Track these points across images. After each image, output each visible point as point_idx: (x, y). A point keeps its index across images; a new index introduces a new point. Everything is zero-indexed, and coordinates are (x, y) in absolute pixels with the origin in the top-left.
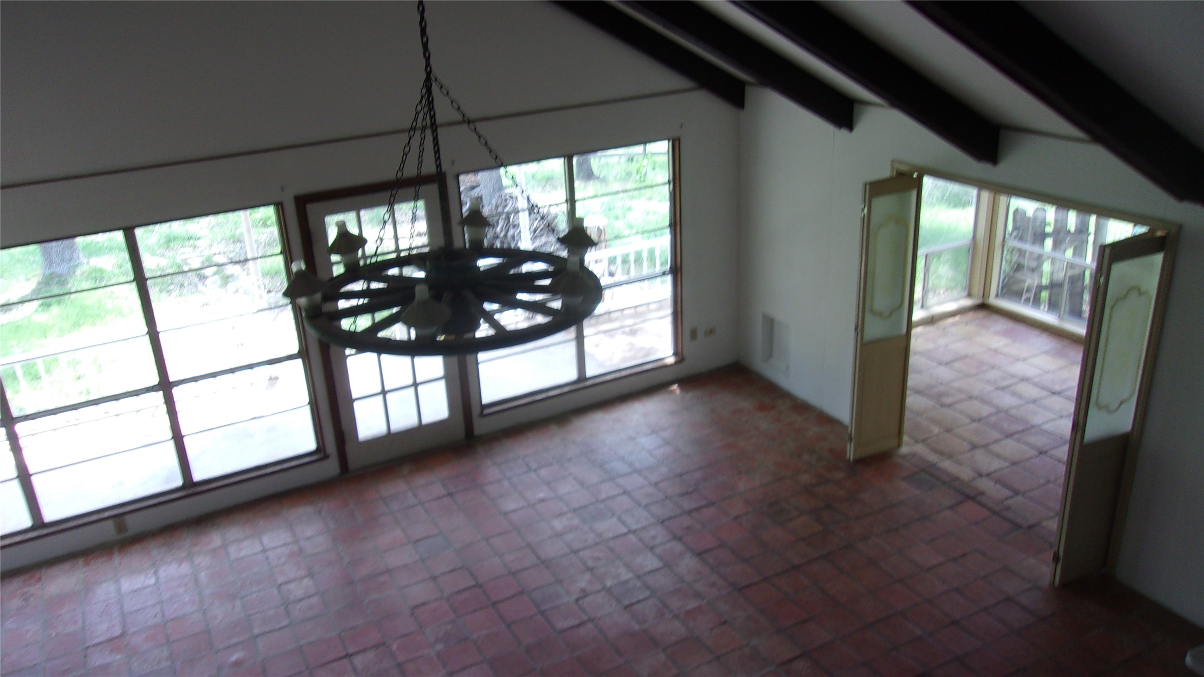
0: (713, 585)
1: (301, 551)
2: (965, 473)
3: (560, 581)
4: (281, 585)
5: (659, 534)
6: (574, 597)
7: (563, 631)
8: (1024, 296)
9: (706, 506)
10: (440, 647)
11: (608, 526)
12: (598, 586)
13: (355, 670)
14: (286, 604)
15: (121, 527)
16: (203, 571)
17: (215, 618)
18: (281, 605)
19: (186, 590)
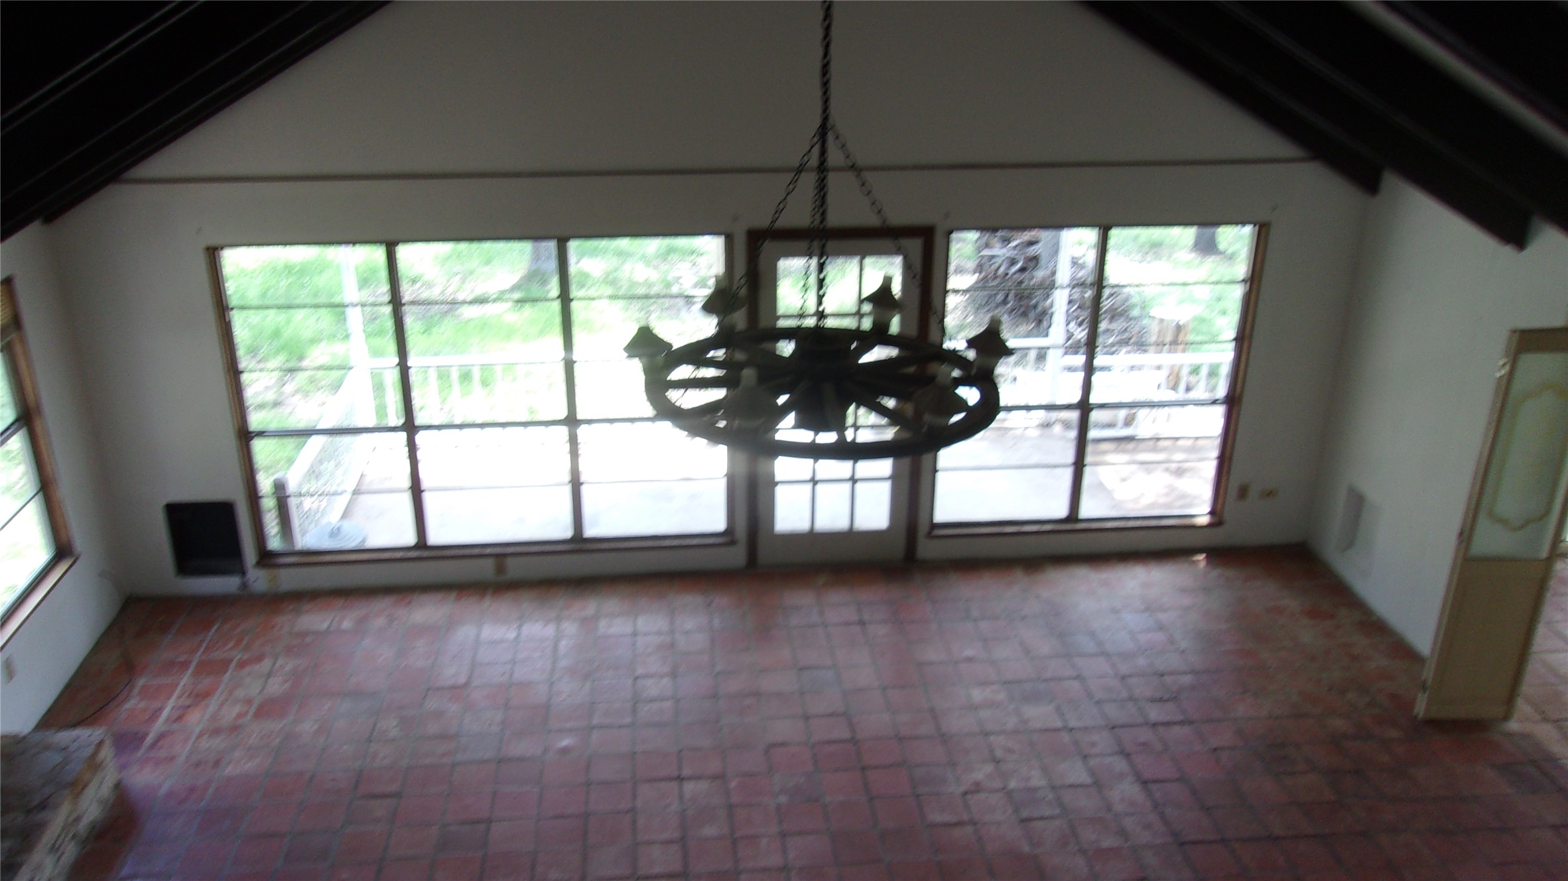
0: (1148, 826)
1: (672, 645)
3: (953, 765)
4: (638, 677)
5: (1102, 741)
6: (961, 789)
7: (933, 825)
9: (1181, 723)
10: (783, 799)
11: (1040, 715)
12: (997, 784)
13: (681, 797)
14: (636, 701)
15: (500, 569)
16: (566, 638)
17: (560, 695)
18: (631, 701)
19: (541, 655)
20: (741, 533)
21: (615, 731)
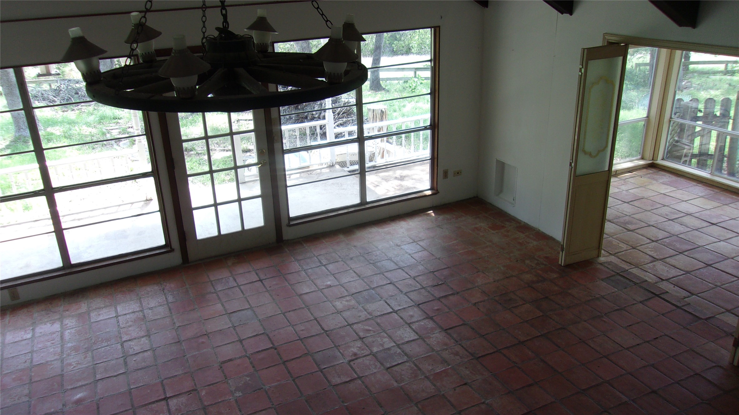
0: (457, 354)
1: (144, 318)
2: (650, 278)
3: (337, 347)
4: (125, 341)
5: (416, 314)
6: (346, 361)
7: (337, 385)
8: (683, 159)
9: (453, 294)
10: (238, 394)
11: (378, 307)
12: (368, 352)
14: (125, 357)
15: (14, 296)
16: (68, 329)
17: (70, 364)
18: (122, 357)
19: (52, 343)
20: (176, 244)
21: (115, 378)
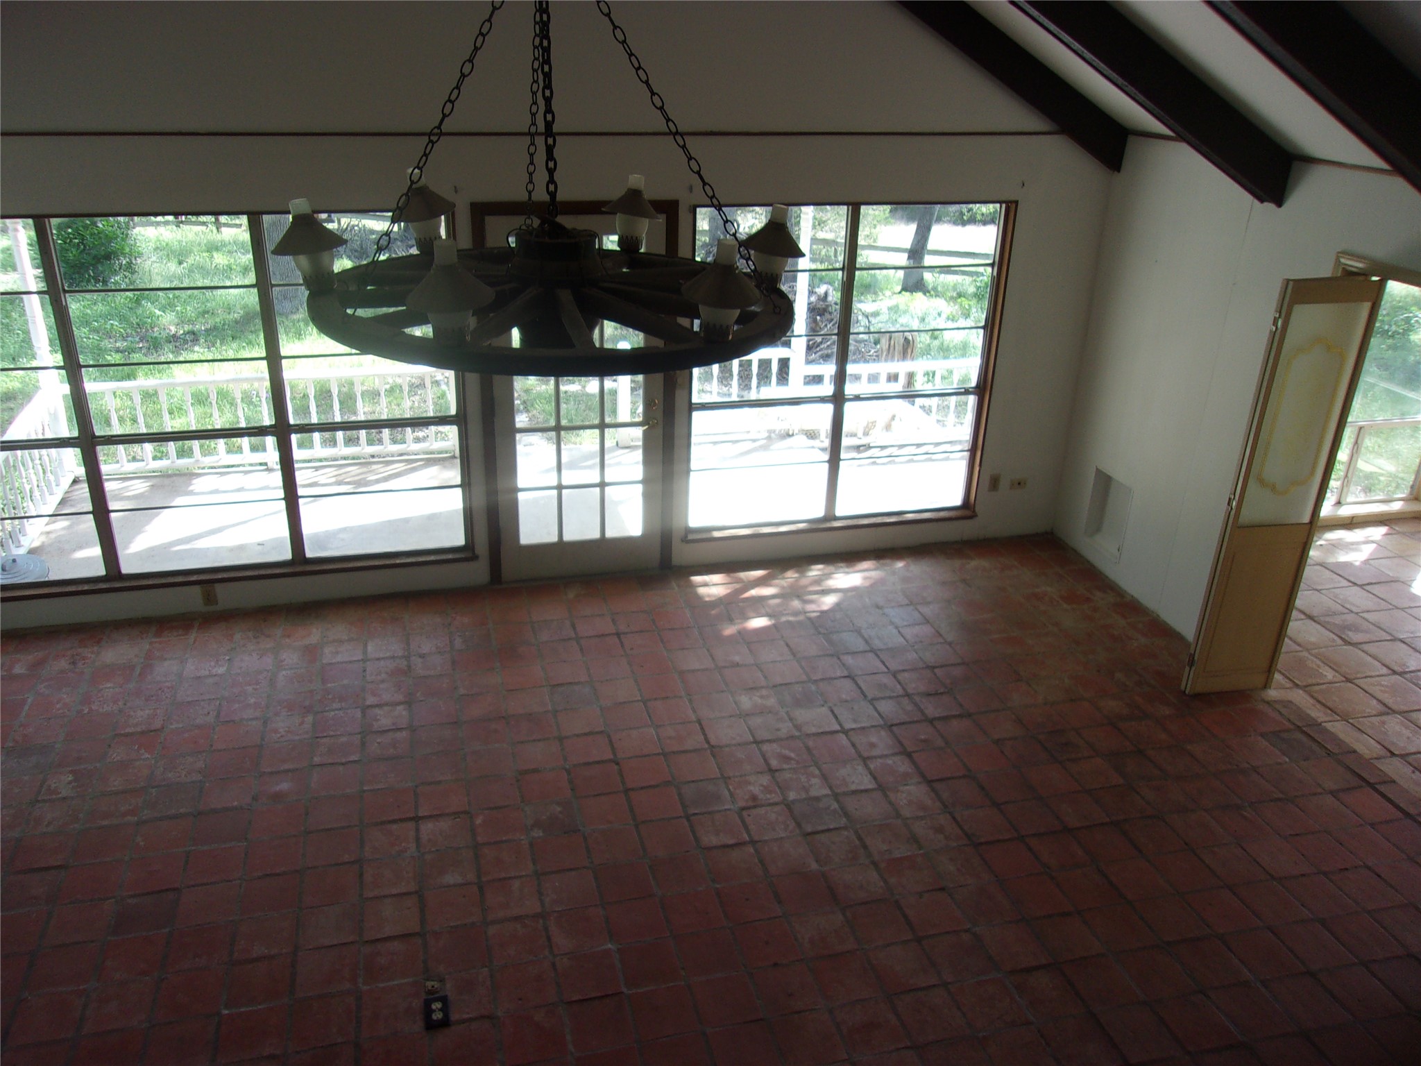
0: (939, 830)
1: (408, 671)
3: (726, 779)
4: (368, 707)
5: (881, 742)
6: (736, 806)
7: (709, 849)
9: (960, 716)
10: (538, 833)
11: (815, 717)
12: (775, 798)
13: (418, 839)
14: (365, 733)
15: (210, 599)
16: (285, 669)
17: (276, 731)
18: (360, 733)
19: (256, 689)
20: (482, 548)
21: (341, 768)
